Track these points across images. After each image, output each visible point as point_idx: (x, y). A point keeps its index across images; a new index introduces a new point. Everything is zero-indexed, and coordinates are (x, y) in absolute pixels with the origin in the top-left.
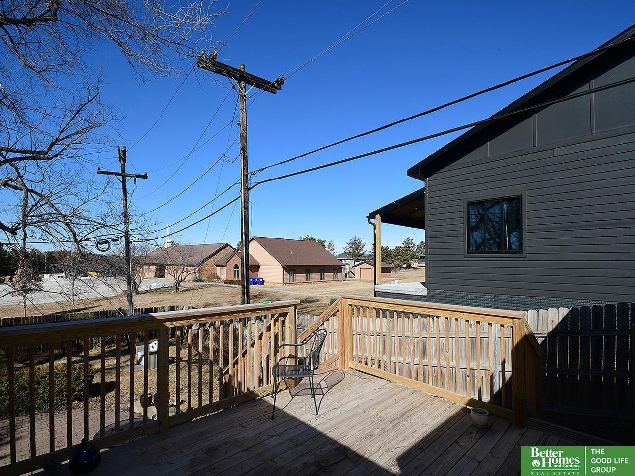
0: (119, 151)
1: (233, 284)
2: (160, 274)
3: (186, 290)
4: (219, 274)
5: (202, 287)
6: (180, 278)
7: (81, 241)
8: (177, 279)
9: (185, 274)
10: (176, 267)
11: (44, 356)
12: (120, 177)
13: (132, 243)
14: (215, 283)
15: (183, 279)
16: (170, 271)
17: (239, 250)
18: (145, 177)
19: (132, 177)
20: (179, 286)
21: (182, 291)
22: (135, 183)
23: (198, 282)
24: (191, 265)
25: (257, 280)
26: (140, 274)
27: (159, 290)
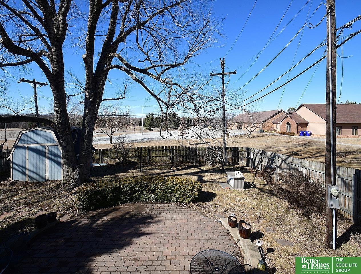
0: (221, 61)
1: (285, 134)
2: (240, 127)
3: (254, 137)
4: (275, 128)
5: (264, 136)
6: (251, 130)
7: (198, 109)
8: (249, 131)
9: (254, 128)
10: (249, 124)
11: (185, 166)
12: (221, 76)
13: (226, 110)
14: (272, 134)
15: (252, 131)
16: (246, 126)
17: (291, 113)
18: (235, 73)
19: (227, 74)
20: (250, 134)
21: (252, 137)
22: (229, 78)
23: (261, 132)
24: (258, 123)
25: (305, 132)
26: (230, 128)
27: (239, 136)
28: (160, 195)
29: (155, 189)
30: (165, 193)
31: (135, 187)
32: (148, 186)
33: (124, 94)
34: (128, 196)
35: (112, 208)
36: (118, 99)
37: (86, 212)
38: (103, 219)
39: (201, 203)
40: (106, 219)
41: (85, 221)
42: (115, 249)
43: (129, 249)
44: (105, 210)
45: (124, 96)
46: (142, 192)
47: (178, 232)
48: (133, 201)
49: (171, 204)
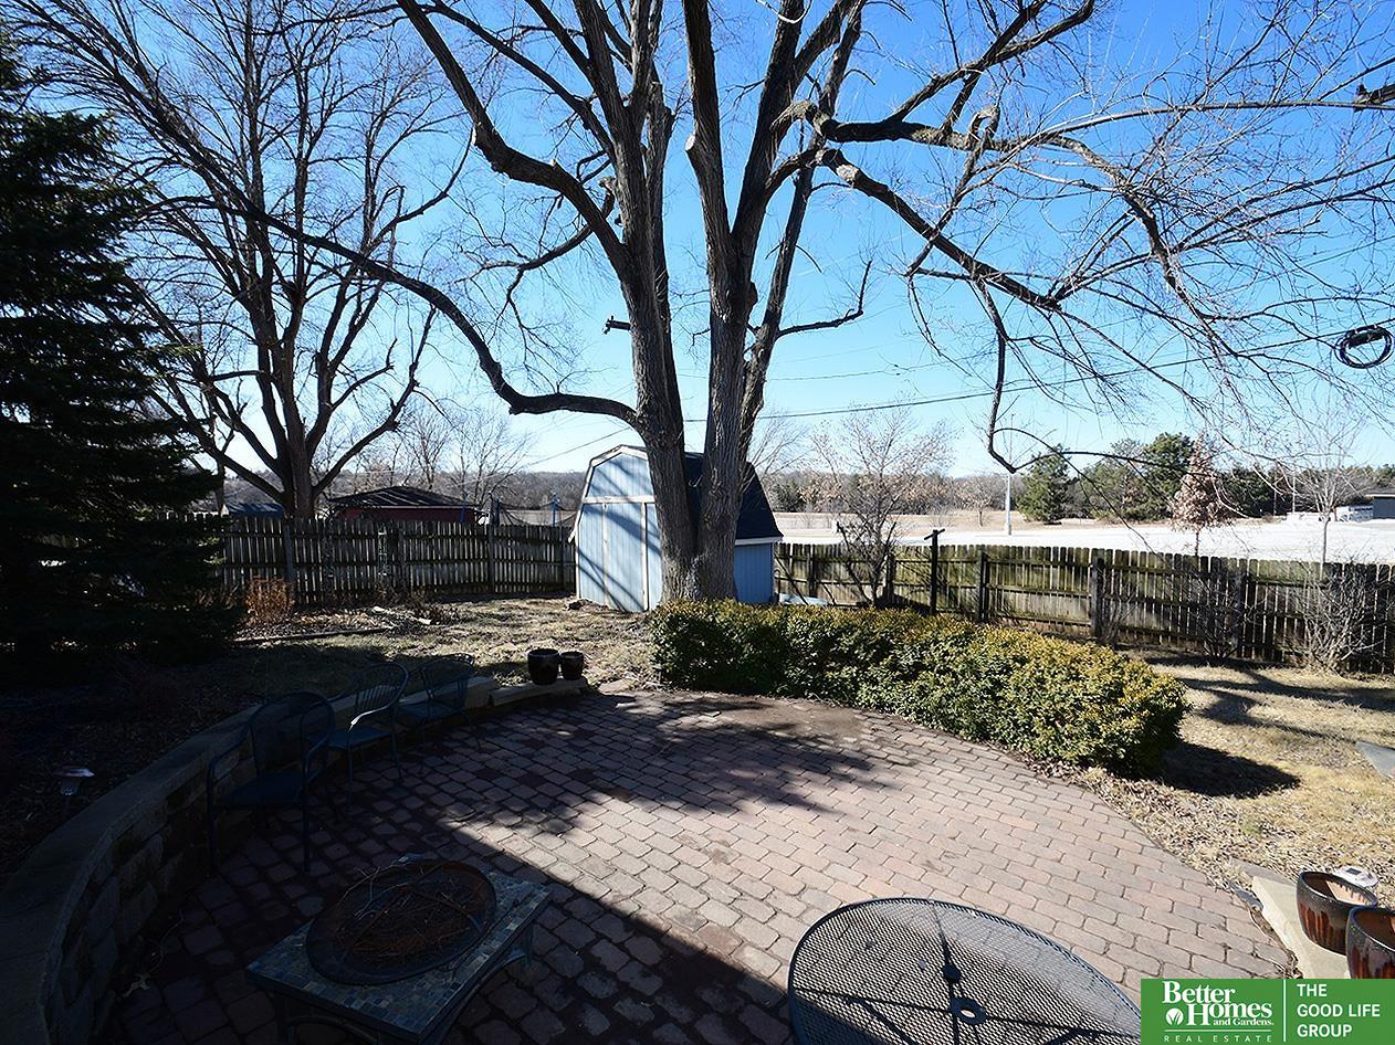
28: (938, 694)
29: (919, 666)
30: (964, 691)
31: (839, 642)
32: (892, 647)
33: (861, 298)
34: (812, 670)
35: (750, 699)
36: (836, 323)
37: (671, 687)
38: (701, 718)
39: (1164, 790)
40: (709, 720)
41: (653, 707)
42: (677, 805)
43: (720, 822)
44: (724, 697)
45: (860, 307)
46: (863, 666)
47: (951, 847)
48: (828, 696)
49: (987, 748)
